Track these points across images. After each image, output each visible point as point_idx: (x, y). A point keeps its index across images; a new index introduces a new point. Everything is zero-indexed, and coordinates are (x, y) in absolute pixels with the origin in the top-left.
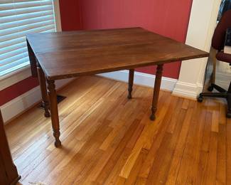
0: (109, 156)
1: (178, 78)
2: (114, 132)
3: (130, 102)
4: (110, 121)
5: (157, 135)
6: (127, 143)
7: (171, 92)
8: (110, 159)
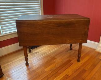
0: (47, 75)
1: (99, 42)
2: (55, 63)
3: (70, 51)
4: (56, 58)
5: (77, 70)
6: (59, 70)
7: (95, 50)
8: (47, 76)
